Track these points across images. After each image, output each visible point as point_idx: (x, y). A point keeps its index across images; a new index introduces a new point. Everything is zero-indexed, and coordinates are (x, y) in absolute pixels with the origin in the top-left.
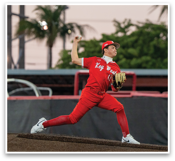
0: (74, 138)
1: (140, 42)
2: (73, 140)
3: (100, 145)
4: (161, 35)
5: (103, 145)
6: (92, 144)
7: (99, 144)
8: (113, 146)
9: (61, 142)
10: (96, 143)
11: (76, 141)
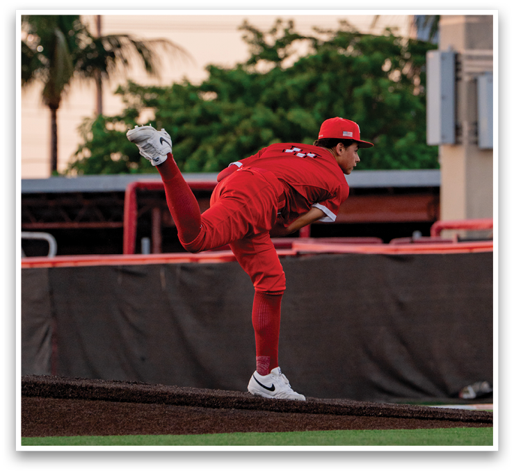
0: (99, 388)
1: (324, 88)
2: (97, 392)
3: (177, 405)
4: (387, 66)
5: (187, 405)
6: (155, 402)
7: (175, 404)
8: (218, 407)
9: (58, 399)
10: (166, 399)
11: (104, 396)
